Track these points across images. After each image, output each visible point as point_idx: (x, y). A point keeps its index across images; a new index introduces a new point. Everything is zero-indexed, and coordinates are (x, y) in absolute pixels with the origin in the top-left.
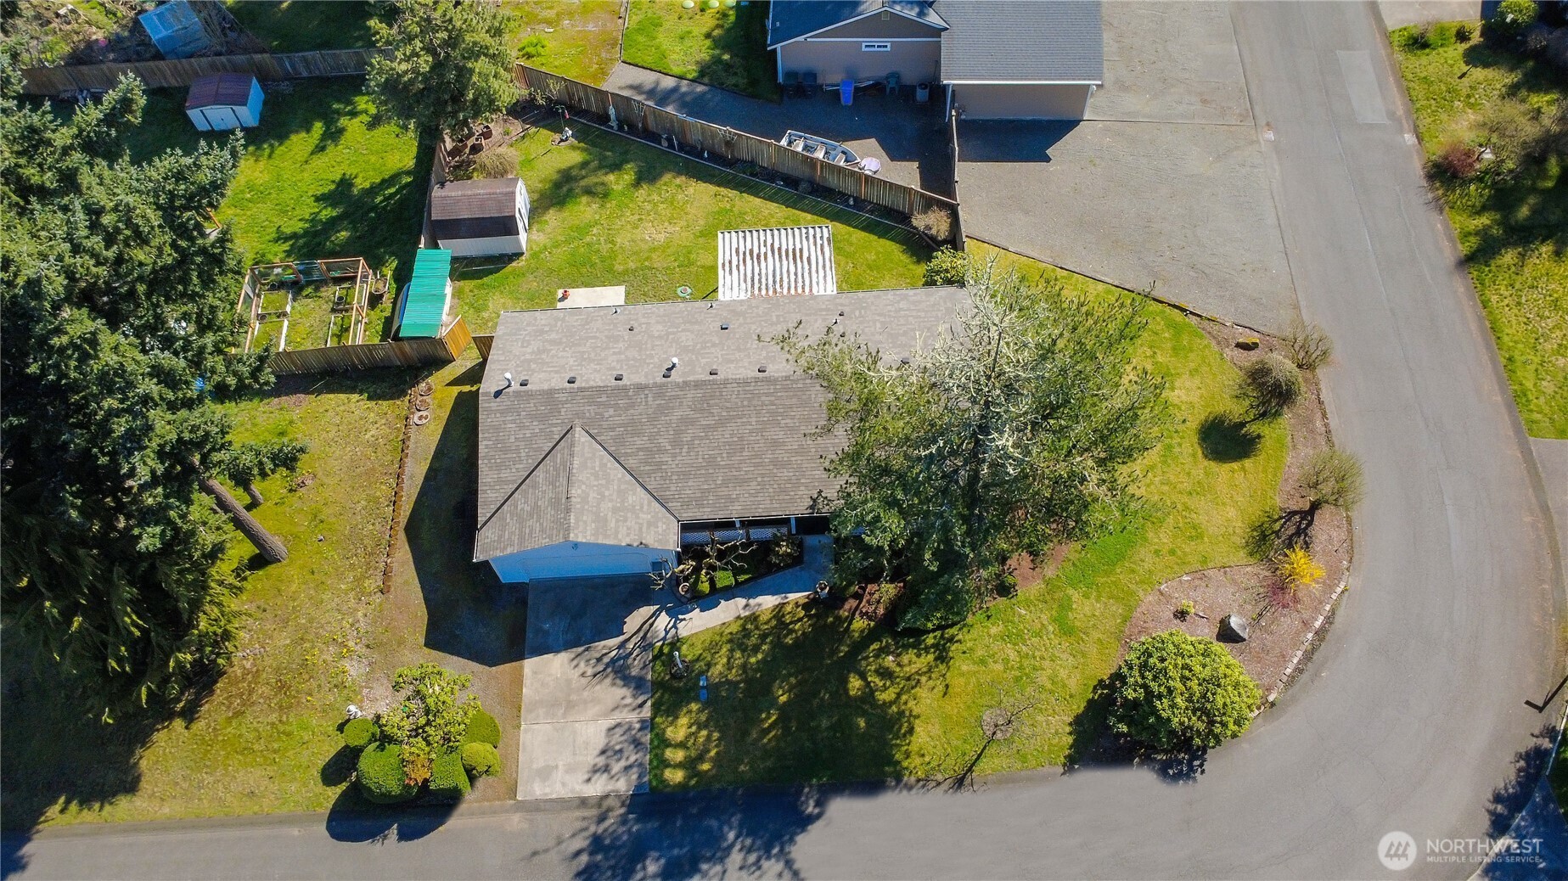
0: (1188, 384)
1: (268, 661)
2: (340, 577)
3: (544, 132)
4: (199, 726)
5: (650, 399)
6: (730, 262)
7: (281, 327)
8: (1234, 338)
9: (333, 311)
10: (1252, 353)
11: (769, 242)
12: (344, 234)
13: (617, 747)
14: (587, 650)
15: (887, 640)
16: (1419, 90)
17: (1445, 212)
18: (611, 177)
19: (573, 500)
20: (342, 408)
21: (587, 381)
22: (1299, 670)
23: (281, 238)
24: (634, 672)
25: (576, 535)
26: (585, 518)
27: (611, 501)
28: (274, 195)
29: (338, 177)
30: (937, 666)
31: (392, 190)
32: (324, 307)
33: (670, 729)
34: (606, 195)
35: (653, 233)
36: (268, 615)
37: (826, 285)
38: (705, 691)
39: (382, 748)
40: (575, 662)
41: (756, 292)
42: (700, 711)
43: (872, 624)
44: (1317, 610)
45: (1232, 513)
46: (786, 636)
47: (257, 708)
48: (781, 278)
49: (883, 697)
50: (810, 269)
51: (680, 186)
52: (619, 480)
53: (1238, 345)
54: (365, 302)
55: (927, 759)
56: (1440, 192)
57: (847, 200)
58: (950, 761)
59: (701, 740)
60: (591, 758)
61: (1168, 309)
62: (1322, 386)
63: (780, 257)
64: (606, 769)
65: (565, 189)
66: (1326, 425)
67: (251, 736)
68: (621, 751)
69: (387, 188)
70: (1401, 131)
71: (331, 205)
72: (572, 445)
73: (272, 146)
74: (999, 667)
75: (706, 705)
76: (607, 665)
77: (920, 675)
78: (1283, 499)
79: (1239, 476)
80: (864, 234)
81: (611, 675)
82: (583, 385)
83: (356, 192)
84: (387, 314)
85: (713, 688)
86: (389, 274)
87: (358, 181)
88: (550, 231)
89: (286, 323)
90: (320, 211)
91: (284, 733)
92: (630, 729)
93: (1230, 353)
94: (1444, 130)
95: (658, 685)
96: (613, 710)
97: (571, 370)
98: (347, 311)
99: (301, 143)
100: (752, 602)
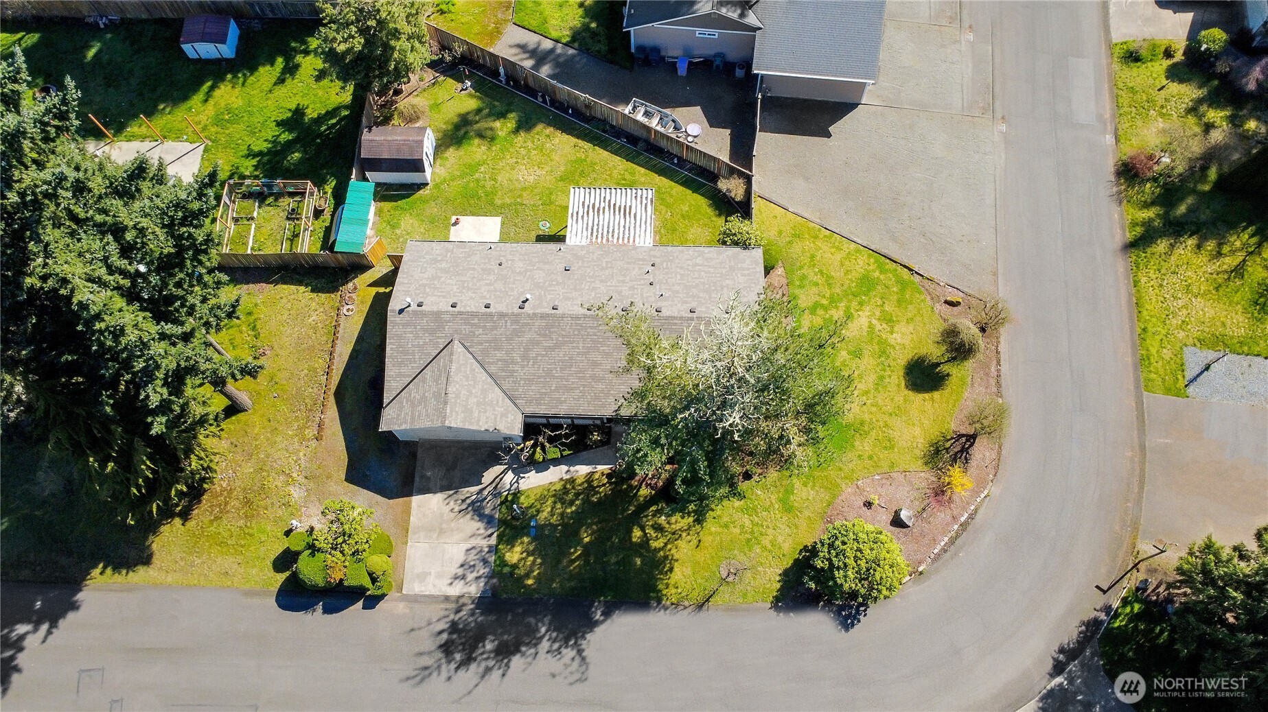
0: (904, 330)
1: (238, 483)
2: (289, 425)
3: (450, 81)
4: (191, 524)
5: (509, 324)
6: (577, 213)
7: (250, 229)
8: (944, 296)
9: (288, 219)
10: (956, 308)
11: (608, 198)
12: (297, 155)
13: (472, 563)
14: (456, 493)
15: (662, 505)
16: (1125, 98)
17: (1123, 204)
18: (497, 124)
19: (449, 395)
20: (293, 297)
21: (465, 307)
22: (944, 550)
23: (251, 154)
24: (487, 511)
25: (450, 422)
26: (457, 409)
27: (476, 397)
28: (246, 118)
29: (293, 107)
30: (694, 526)
31: (334, 121)
32: (281, 215)
33: (508, 554)
34: (493, 139)
35: (526, 175)
36: (239, 450)
37: (645, 239)
38: (534, 530)
39: (313, 554)
40: (447, 501)
41: (594, 240)
42: (530, 543)
43: (653, 492)
44: (964, 509)
45: (917, 431)
46: (593, 496)
47: (230, 515)
48: (613, 230)
49: (654, 544)
50: (635, 224)
51: (548, 136)
52: (483, 381)
53: (946, 302)
54: (311, 214)
55: (679, 591)
56: (1123, 187)
57: (673, 159)
58: (695, 593)
59: (529, 563)
60: (454, 569)
61: (899, 268)
62: (1002, 339)
63: (614, 212)
64: (463, 577)
65: (462, 132)
66: (998, 371)
67: (226, 534)
68: (474, 566)
69: (331, 119)
70: (1104, 132)
71: (288, 130)
72: (452, 354)
73: (244, 75)
74: (737, 531)
75: (535, 539)
76: (469, 505)
77: (682, 531)
78: (955, 425)
79: (928, 405)
80: (681, 188)
81: (471, 513)
82: (462, 310)
83: (307, 120)
84: (327, 224)
85: (540, 528)
86: (330, 191)
87: (308, 111)
88: (449, 166)
89: (254, 226)
90: (280, 135)
91: (248, 534)
92: (481, 551)
93: (939, 307)
94: (1137, 135)
95: (502, 522)
96: (470, 537)
97: (454, 296)
98: (298, 219)
99: (267, 74)
100: (572, 468)
